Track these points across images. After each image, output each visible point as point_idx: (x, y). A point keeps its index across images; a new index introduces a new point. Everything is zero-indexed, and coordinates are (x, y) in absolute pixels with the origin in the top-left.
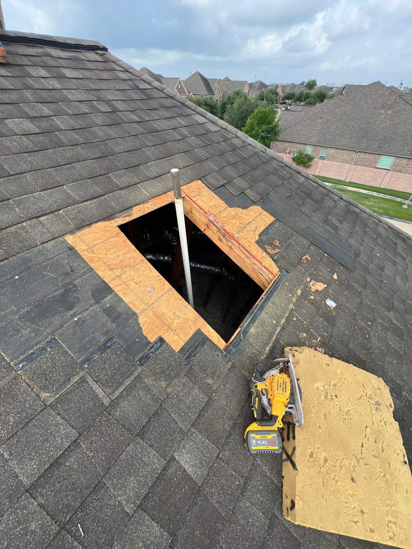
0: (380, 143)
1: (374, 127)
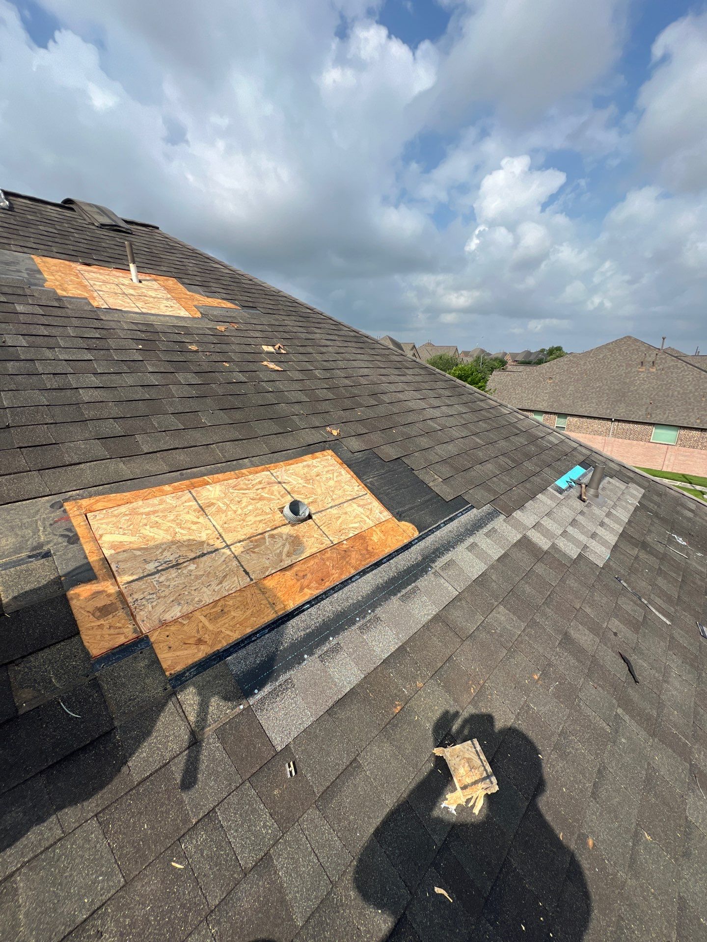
0: (647, 408)
1: (632, 388)
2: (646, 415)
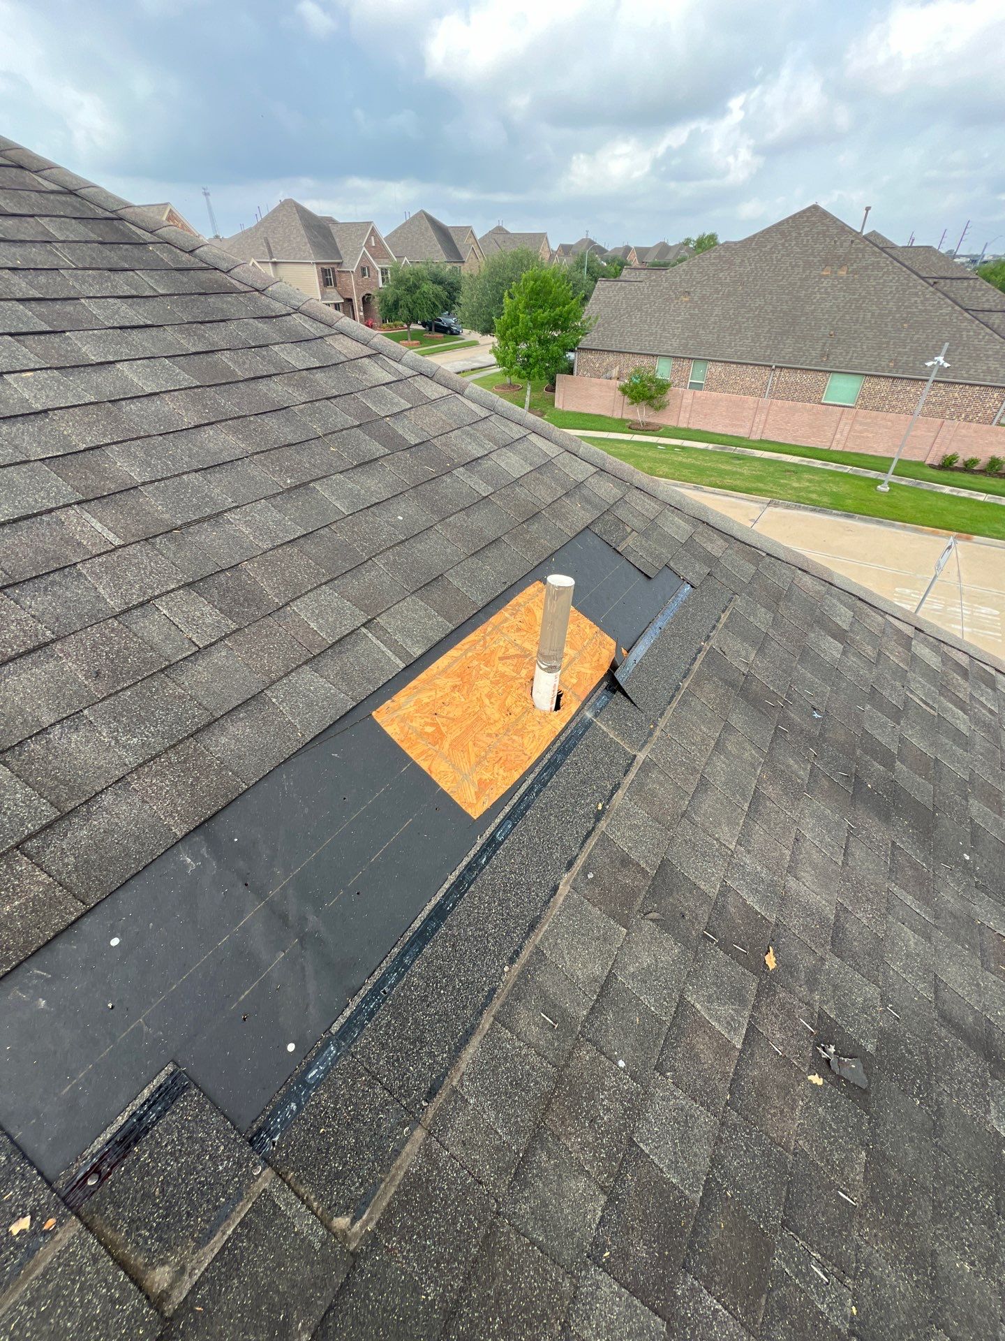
0: (824, 344)
1: (808, 309)
2: (822, 356)
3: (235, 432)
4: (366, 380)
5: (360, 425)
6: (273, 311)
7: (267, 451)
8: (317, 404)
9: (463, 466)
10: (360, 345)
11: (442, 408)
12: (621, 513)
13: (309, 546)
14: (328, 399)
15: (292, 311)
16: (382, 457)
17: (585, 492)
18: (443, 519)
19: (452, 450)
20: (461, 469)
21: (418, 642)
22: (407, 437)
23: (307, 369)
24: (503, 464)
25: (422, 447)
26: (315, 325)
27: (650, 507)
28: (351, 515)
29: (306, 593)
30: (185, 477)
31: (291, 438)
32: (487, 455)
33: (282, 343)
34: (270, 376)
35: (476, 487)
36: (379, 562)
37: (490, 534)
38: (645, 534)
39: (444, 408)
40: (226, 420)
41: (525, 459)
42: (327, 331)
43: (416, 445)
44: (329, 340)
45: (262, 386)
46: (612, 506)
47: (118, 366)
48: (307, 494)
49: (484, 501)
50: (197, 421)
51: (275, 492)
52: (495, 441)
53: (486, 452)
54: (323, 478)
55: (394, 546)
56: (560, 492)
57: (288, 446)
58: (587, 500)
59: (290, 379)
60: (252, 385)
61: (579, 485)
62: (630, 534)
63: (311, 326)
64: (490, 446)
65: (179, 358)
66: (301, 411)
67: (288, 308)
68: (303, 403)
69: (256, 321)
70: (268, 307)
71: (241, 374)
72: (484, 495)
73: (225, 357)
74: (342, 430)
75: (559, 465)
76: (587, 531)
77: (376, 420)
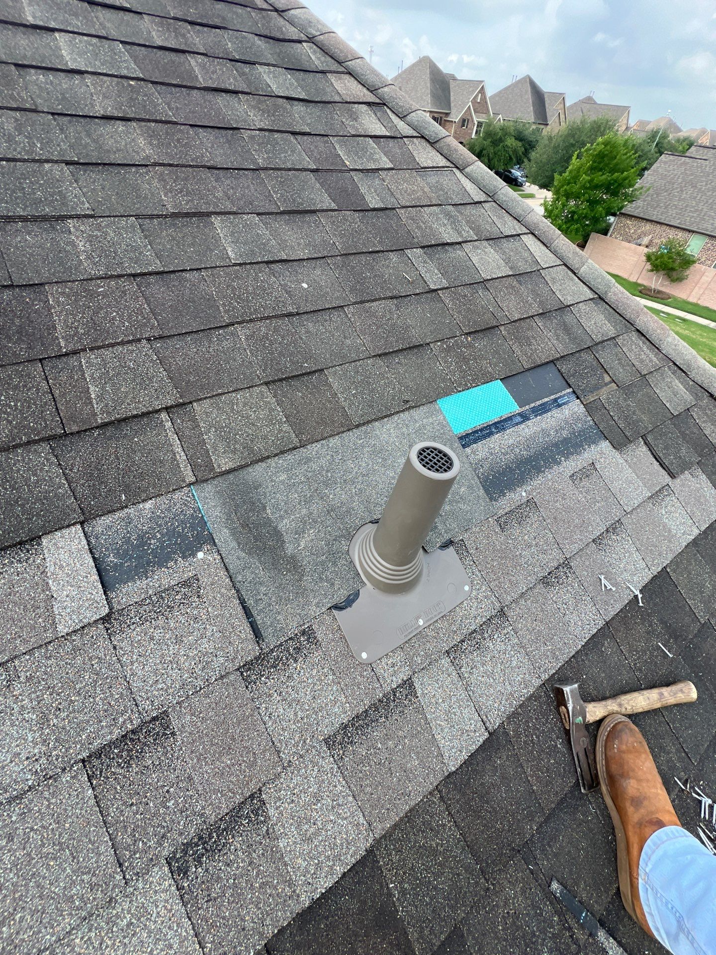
3: (152, 135)
4: (353, 127)
5: (316, 171)
6: (282, 33)
7: (177, 166)
8: (276, 135)
9: (423, 247)
10: (365, 90)
11: (429, 180)
12: (605, 356)
13: (156, 288)
14: (294, 133)
15: (305, 38)
16: (323, 211)
17: (568, 318)
18: (362, 302)
19: (419, 227)
20: (419, 251)
21: (234, 452)
22: (368, 198)
23: (288, 98)
24: (475, 260)
25: (380, 214)
26: (323, 59)
27: (648, 359)
28: (240, 265)
29: (112, 345)
30: (47, 166)
31: (219, 161)
32: (459, 243)
33: (274, 66)
34: (236, 92)
35: (427, 277)
36: (242, 332)
37: (416, 335)
38: (626, 390)
39: (433, 179)
40: (149, 121)
41: (507, 261)
42: (335, 67)
43: (374, 210)
44: (332, 78)
45: (221, 100)
46: (597, 344)
47: (57, 35)
48: (198, 227)
49: (429, 295)
50: (110, 111)
51: (155, 213)
52: (477, 230)
53: (460, 240)
54: (230, 213)
55: (276, 317)
56: (535, 309)
57: (209, 168)
58: (567, 329)
59: (260, 102)
60: (209, 96)
61: (564, 308)
62: (606, 384)
63: (319, 59)
64: (468, 233)
65: (137, 48)
66: (252, 138)
67: (302, 35)
68: (260, 130)
69: (256, 38)
70: (280, 29)
71: (202, 82)
72: (432, 287)
73: (194, 62)
74: (290, 170)
75: (548, 278)
76: (551, 367)
77: (341, 171)
